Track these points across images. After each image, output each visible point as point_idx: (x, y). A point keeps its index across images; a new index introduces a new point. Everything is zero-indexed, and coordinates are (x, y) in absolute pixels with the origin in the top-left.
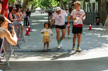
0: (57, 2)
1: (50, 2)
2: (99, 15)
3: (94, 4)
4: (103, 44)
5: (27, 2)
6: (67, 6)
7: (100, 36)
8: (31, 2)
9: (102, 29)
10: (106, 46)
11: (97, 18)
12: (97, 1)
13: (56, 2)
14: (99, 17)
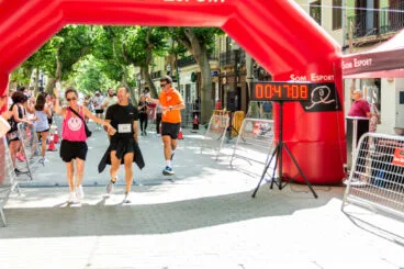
1: (101, 81)
2: (197, 108)
3: (188, 86)
4: (206, 169)
5: (55, 82)
6: (136, 90)
7: (199, 152)
8: (63, 83)
9: (203, 137)
10: (211, 174)
11: (194, 114)
12: (193, 81)
13: (114, 82)
14: (198, 114)
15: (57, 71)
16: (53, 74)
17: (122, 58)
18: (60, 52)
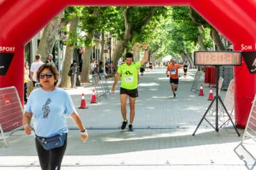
0: (195, 45)
15: (126, 32)
16: (121, 37)
17: (191, 19)
18: (128, 14)
